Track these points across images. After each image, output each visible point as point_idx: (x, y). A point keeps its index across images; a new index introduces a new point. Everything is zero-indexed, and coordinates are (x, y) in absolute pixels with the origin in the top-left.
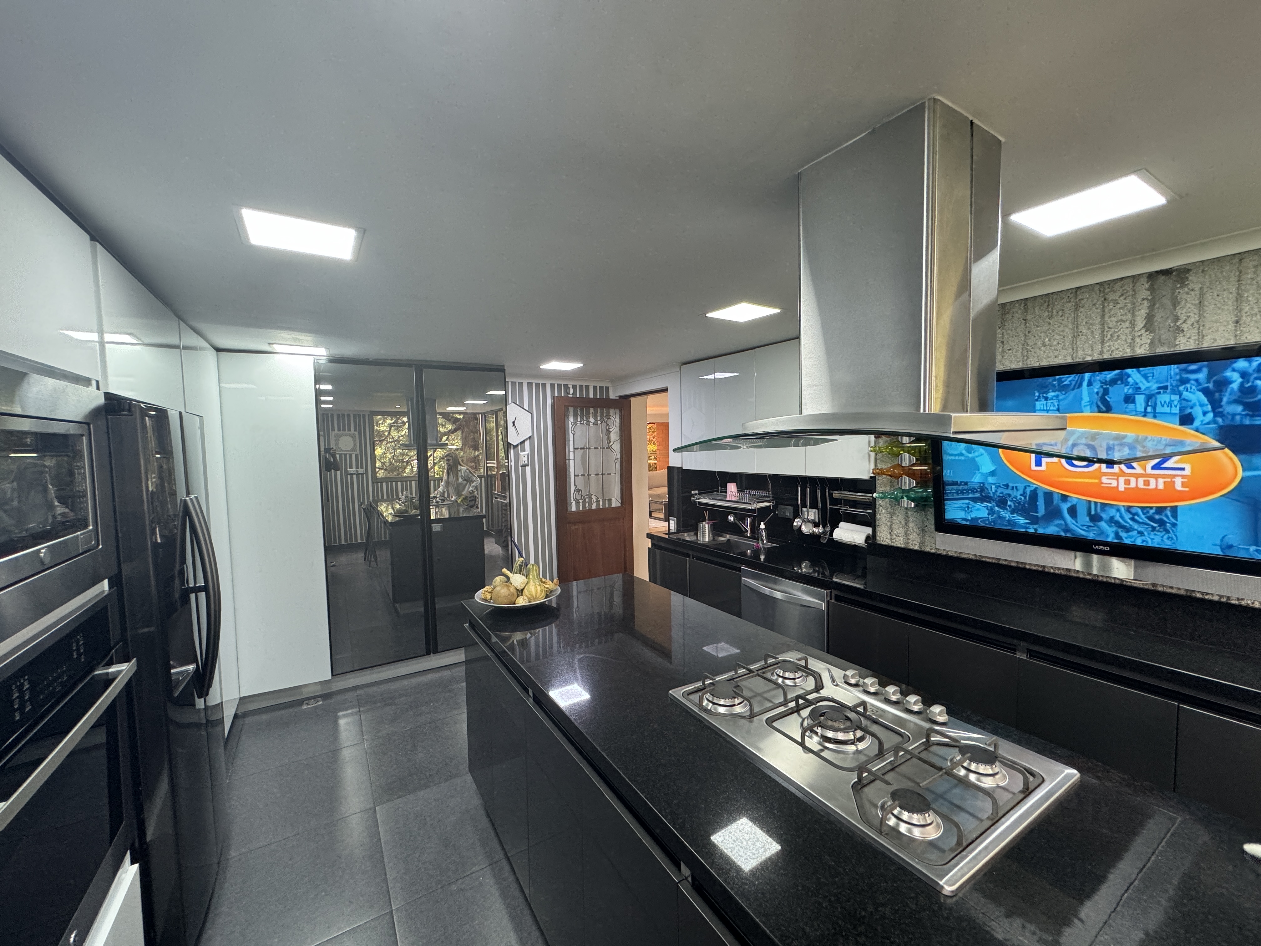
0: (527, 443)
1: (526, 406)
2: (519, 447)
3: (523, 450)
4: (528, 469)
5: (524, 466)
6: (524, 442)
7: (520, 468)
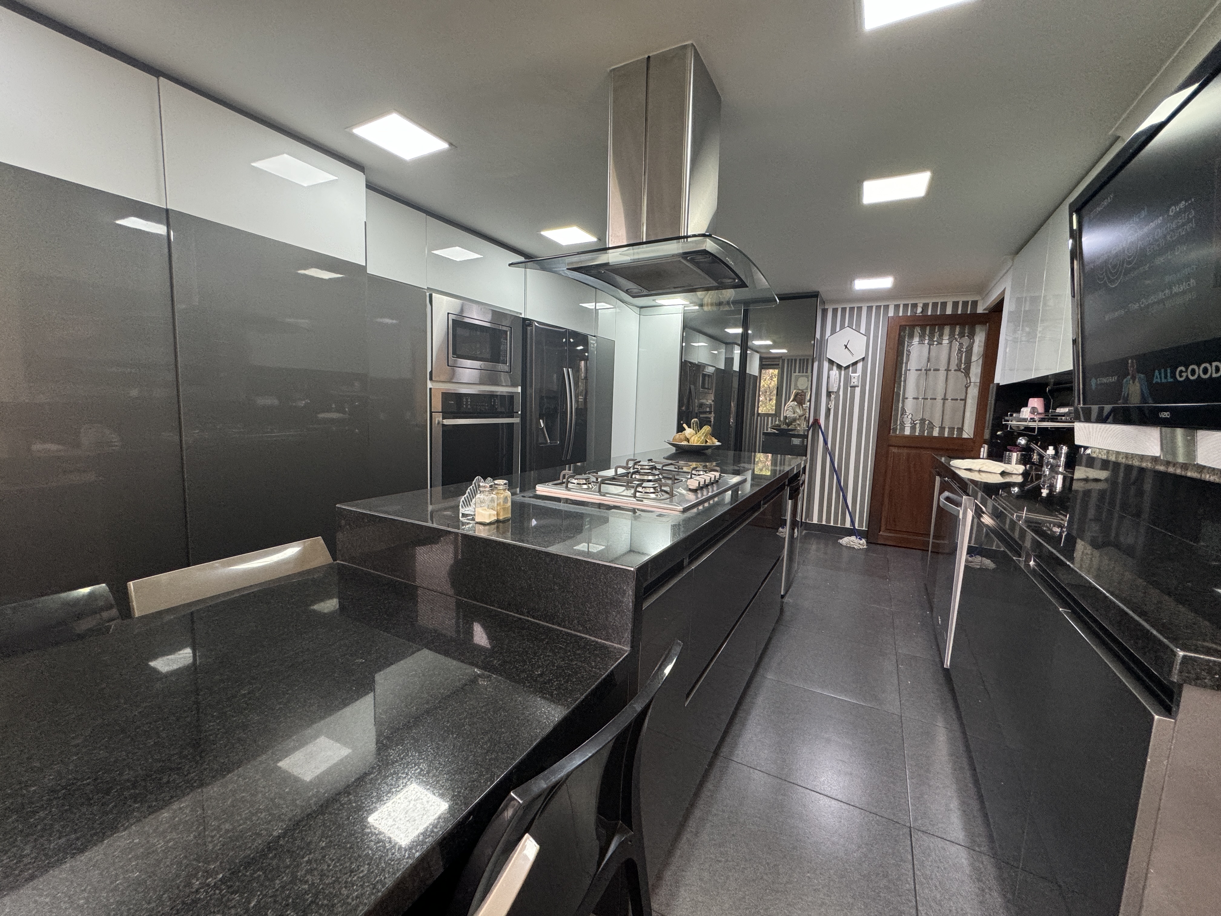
0: (860, 366)
1: (863, 330)
2: (851, 368)
3: (855, 371)
4: (858, 390)
5: (854, 387)
6: (855, 363)
7: (849, 388)
